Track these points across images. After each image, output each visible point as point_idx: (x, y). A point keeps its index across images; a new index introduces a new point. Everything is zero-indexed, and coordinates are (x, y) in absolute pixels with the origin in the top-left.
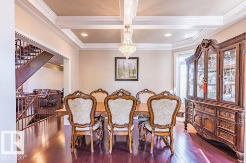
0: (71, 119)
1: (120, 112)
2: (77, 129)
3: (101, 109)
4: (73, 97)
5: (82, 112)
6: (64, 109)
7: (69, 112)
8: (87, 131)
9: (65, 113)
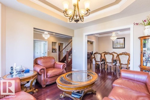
0: (95, 59)
1: (109, 59)
2: (97, 62)
3: (103, 57)
4: (95, 53)
5: (98, 58)
6: (93, 57)
7: (94, 58)
8: (99, 63)
9: (93, 58)
